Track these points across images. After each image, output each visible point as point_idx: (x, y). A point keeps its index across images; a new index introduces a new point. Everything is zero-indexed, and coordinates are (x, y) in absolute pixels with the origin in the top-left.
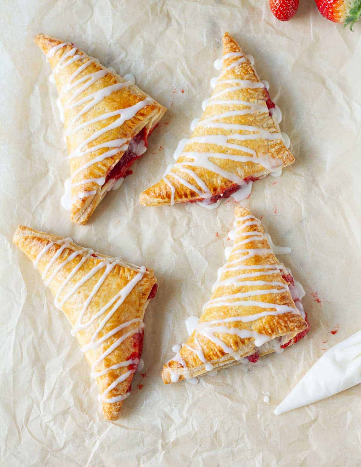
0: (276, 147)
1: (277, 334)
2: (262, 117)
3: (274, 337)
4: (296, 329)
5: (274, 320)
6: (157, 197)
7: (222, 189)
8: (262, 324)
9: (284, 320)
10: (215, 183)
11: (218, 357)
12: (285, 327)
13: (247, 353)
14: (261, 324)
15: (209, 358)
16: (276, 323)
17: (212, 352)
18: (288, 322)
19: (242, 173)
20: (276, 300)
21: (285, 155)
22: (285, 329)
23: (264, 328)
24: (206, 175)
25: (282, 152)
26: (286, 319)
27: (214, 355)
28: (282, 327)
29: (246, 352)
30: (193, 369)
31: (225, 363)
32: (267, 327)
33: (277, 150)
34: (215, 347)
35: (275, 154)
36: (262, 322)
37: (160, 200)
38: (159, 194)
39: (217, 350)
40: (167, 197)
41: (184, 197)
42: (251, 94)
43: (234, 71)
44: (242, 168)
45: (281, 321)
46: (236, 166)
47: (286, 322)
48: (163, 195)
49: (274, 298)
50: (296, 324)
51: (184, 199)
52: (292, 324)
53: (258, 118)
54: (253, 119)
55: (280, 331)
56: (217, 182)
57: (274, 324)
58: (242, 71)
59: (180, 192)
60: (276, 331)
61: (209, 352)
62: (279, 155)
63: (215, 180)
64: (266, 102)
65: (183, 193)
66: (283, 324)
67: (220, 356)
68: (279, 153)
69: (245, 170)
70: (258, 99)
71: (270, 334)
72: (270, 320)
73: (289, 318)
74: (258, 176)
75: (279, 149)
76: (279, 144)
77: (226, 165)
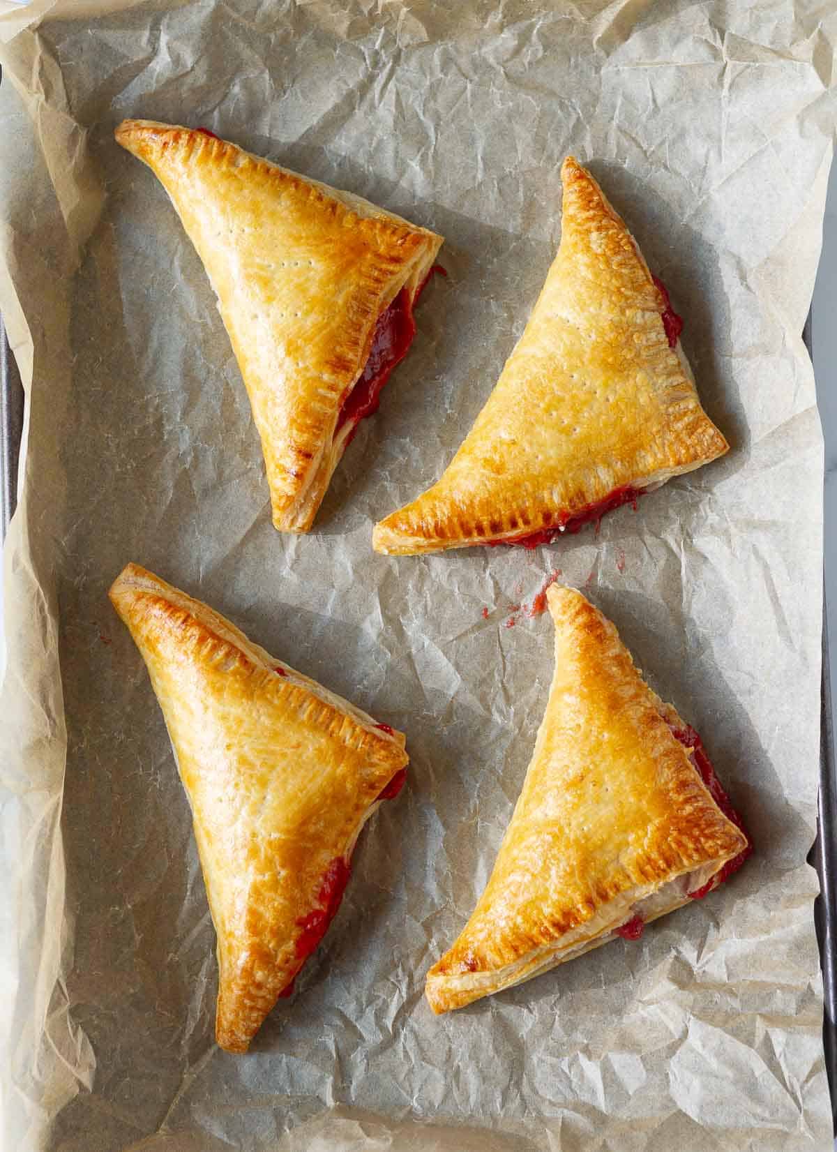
0: (686, 419)
1: (679, 869)
2: (652, 351)
3: (672, 876)
4: (721, 852)
5: (669, 839)
6: (413, 534)
7: (563, 515)
8: (643, 850)
9: (691, 836)
10: (547, 501)
11: (552, 938)
12: (697, 850)
13: (616, 920)
14: (641, 852)
15: (530, 943)
16: (674, 846)
17: (536, 929)
18: (703, 840)
19: (607, 478)
20: (669, 791)
21: (707, 437)
22: (696, 857)
23: (649, 860)
24: (527, 483)
25: (700, 430)
26: (696, 832)
27: (543, 934)
28: (689, 852)
29: (613, 918)
30: (498, 972)
31: (570, 950)
32: (654, 855)
33: (689, 424)
34: (541, 917)
35: (684, 436)
36: (642, 845)
37: (421, 540)
38: (418, 527)
39: (547, 924)
40: (437, 534)
41: (475, 534)
42: (627, 298)
43: (589, 247)
44: (609, 465)
45: (685, 839)
46: (594, 463)
47: (697, 840)
48: (428, 530)
49: (662, 788)
50: (719, 842)
51: (477, 539)
52: (710, 843)
53: (644, 354)
54: (633, 354)
55: (686, 862)
56: (551, 499)
57: (670, 847)
58: (607, 246)
59: (467, 522)
60: (677, 862)
61: (530, 929)
62: (693, 437)
63: (546, 495)
64: (663, 315)
65: (473, 524)
66: (691, 846)
67: (556, 935)
68: (692, 433)
69: (614, 471)
70: (643, 310)
71: (664, 871)
72: (659, 839)
73: (704, 829)
74: (646, 484)
75: (693, 422)
76: (692, 412)
77: (571, 461)
